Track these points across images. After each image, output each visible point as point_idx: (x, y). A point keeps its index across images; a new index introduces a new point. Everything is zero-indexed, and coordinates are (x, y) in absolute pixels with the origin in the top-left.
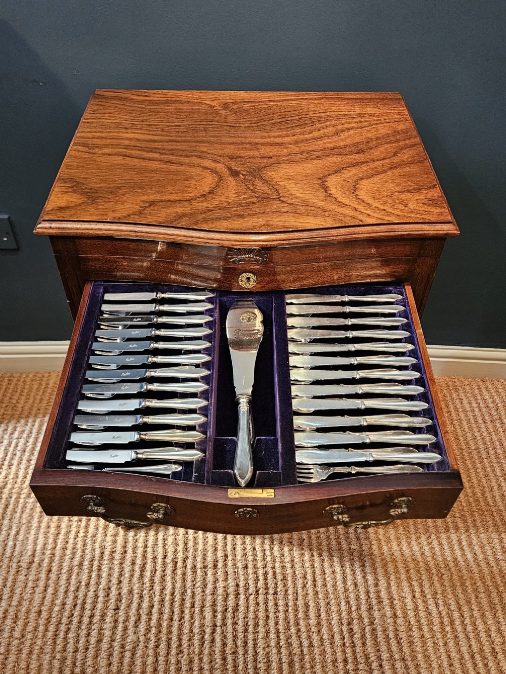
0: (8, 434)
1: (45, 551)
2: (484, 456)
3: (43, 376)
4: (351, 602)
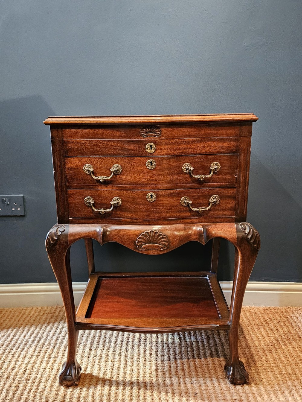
3: (23, 309)
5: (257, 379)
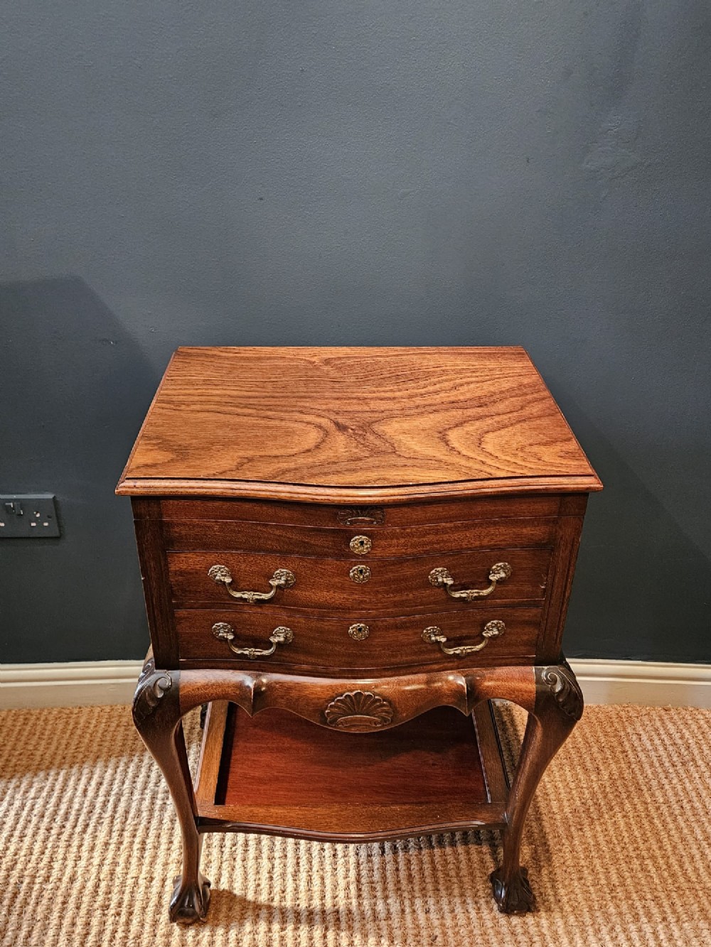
0: (22, 792)
2: (677, 812)
3: (71, 713)
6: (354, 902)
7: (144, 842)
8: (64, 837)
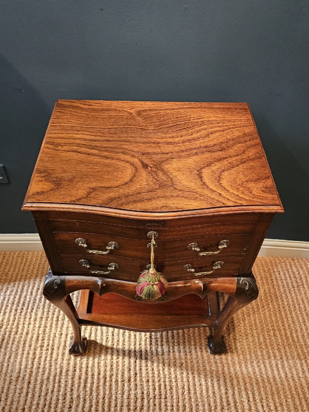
0: (3, 292)
1: (26, 369)
2: (292, 309)
4: (211, 404)
5: (234, 348)
6: (149, 347)
7: (58, 317)
8: (23, 314)
